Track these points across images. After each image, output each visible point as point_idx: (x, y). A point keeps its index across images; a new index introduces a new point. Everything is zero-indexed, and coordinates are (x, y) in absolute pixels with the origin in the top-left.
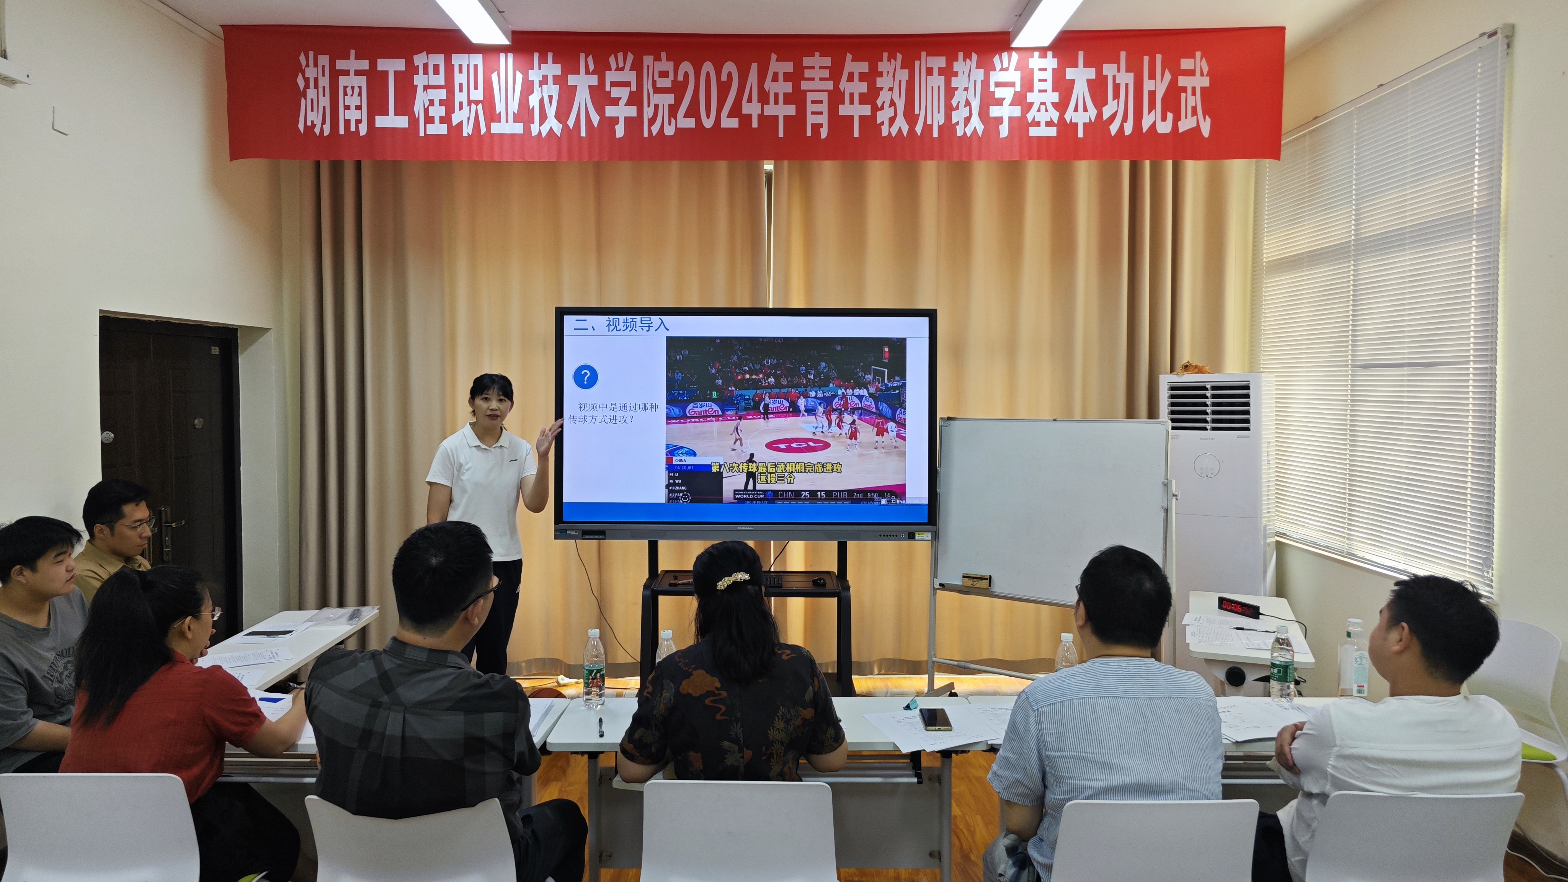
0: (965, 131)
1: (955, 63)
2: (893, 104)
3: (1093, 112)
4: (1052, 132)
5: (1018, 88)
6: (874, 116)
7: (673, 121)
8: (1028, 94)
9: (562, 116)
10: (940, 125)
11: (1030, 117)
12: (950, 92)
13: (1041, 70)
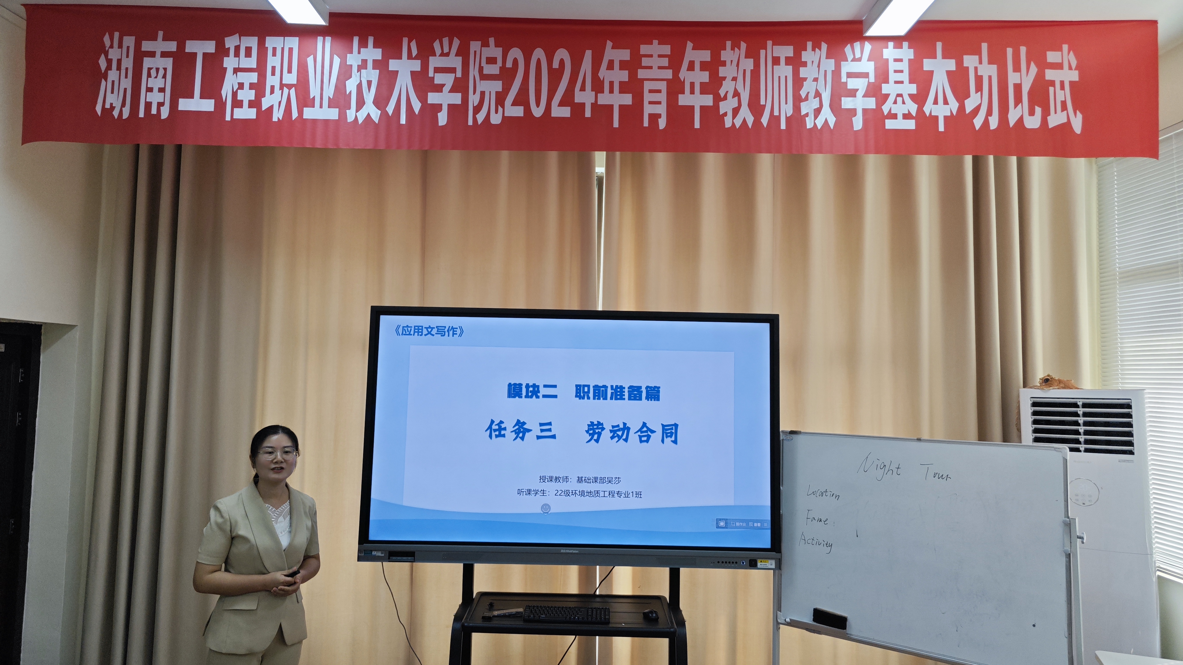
0: (815, 124)
1: (803, 53)
2: (736, 94)
3: (954, 105)
4: (911, 125)
5: (872, 79)
6: (716, 107)
7: (500, 109)
8: (883, 85)
9: (380, 102)
10: (788, 116)
11: (886, 109)
12: (798, 82)
13: (896, 60)
